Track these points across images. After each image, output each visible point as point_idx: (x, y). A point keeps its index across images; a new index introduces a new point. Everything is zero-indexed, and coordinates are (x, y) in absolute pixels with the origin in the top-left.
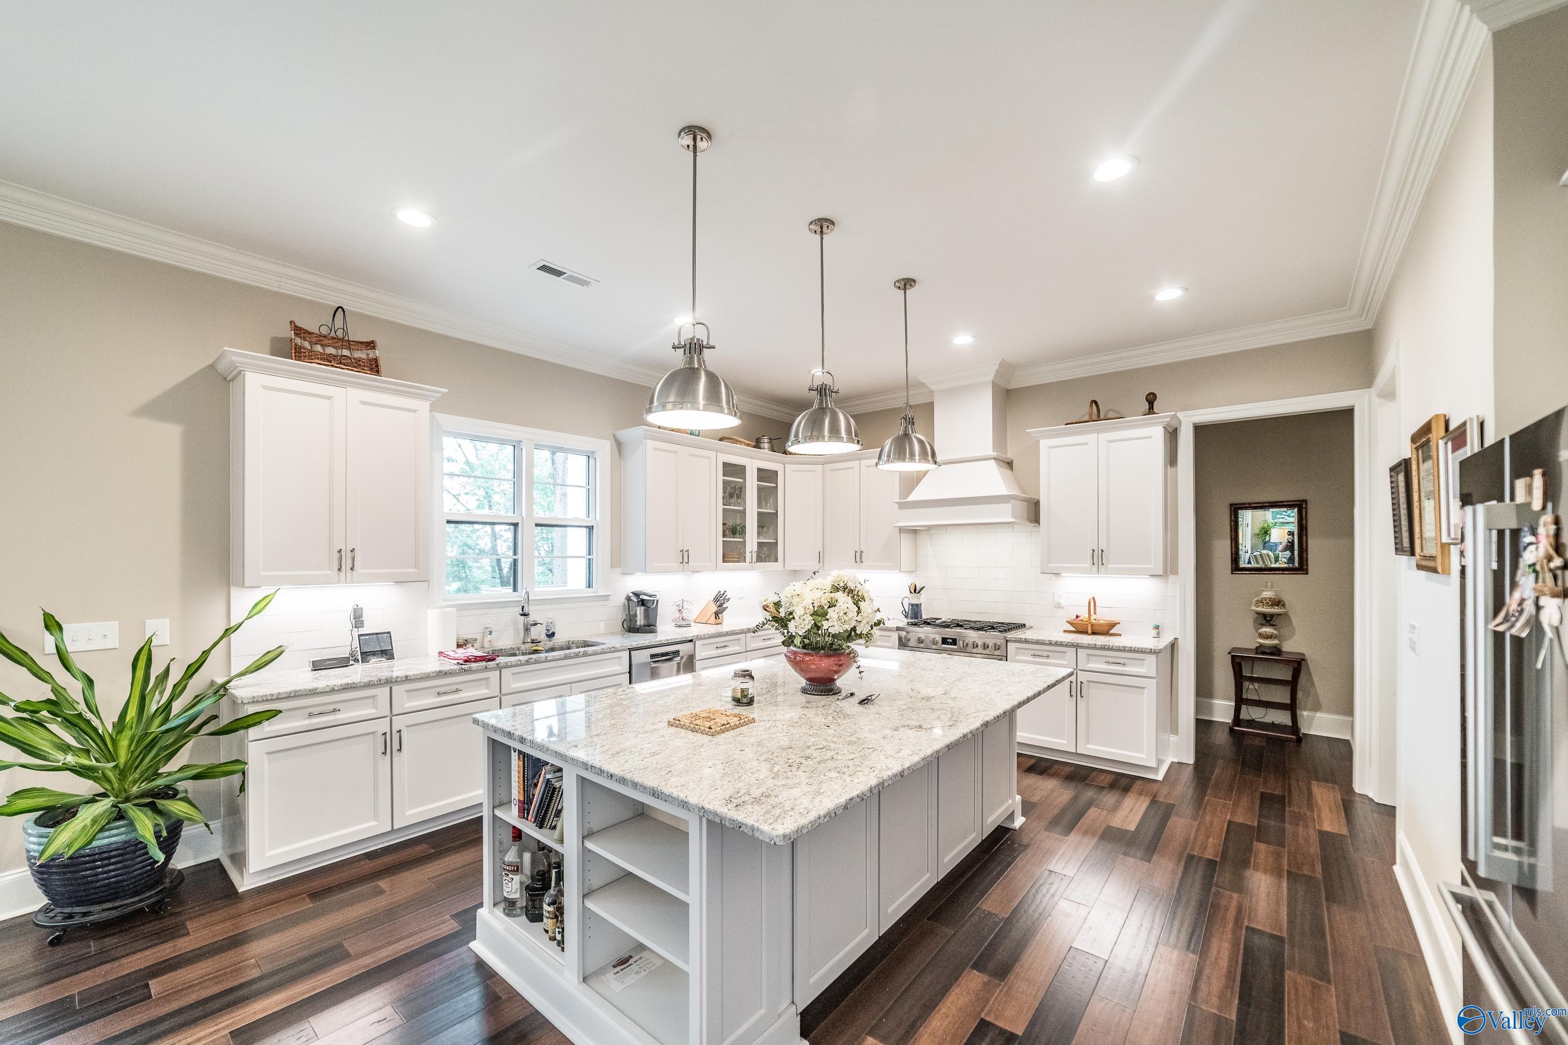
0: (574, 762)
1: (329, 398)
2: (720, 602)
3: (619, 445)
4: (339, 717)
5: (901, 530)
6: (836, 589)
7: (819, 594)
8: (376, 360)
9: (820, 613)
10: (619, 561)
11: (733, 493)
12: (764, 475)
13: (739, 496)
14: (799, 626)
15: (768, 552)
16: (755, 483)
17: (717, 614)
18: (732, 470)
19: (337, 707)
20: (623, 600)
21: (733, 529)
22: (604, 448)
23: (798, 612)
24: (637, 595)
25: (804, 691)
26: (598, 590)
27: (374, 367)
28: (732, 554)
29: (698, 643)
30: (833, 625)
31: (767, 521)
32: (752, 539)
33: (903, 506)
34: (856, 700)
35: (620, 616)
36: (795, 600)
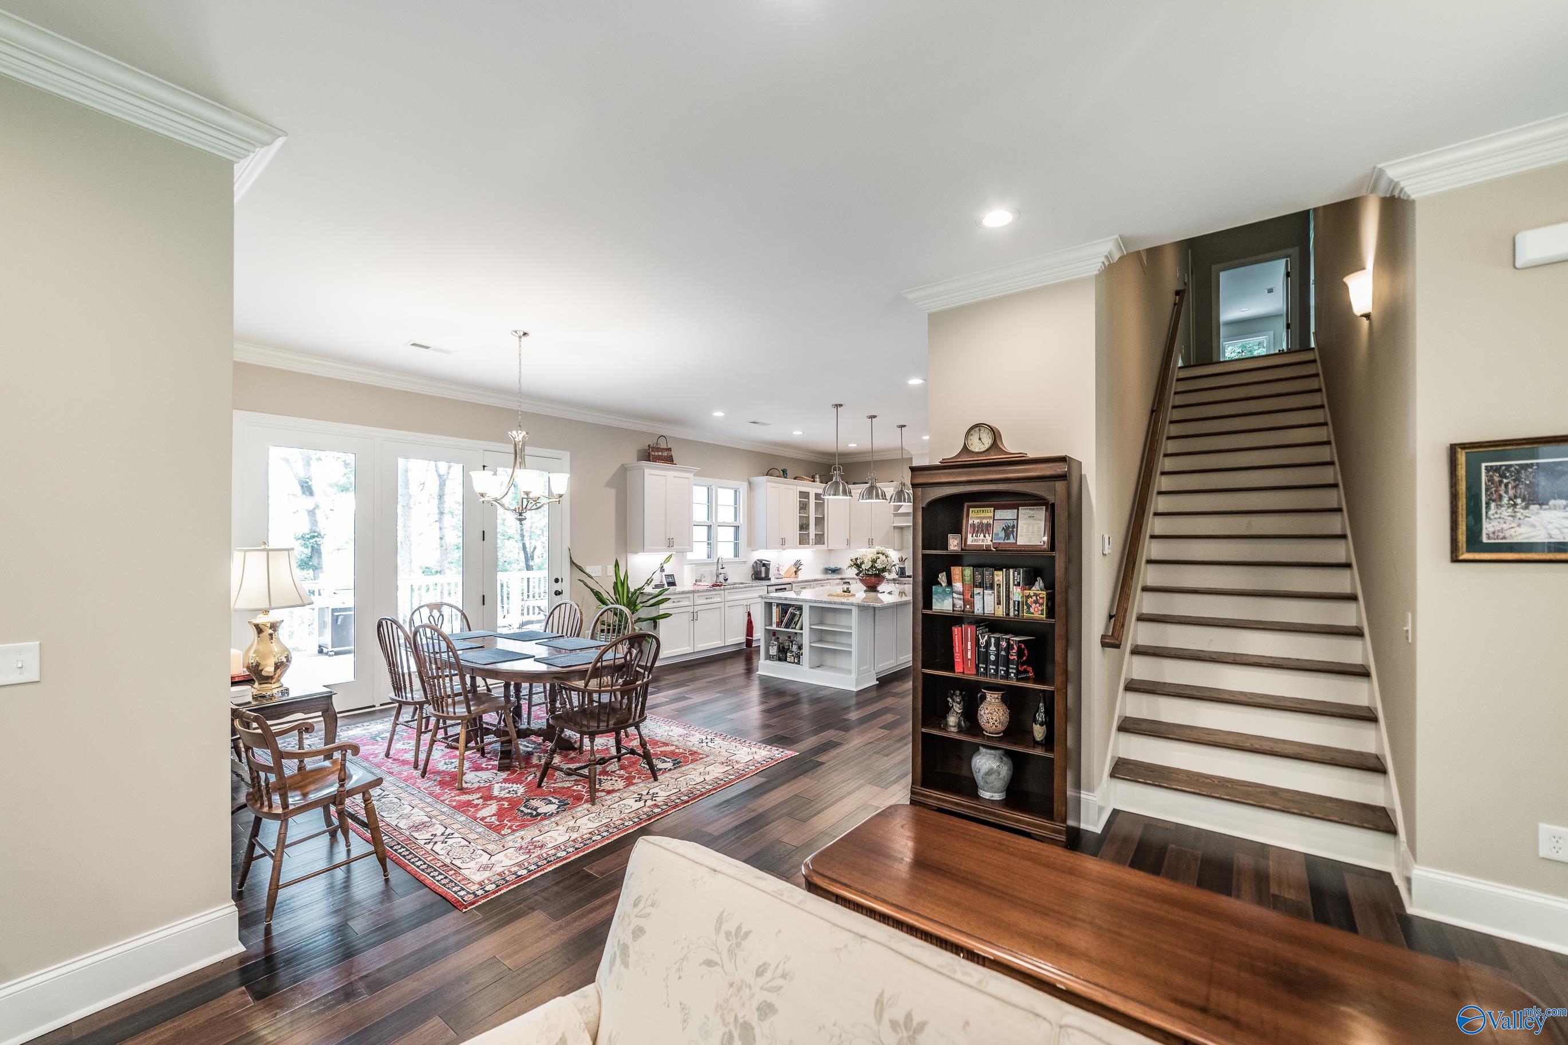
0: (806, 601)
1: (665, 476)
2: (798, 566)
3: (750, 484)
4: (681, 604)
5: (895, 527)
6: (878, 553)
7: (872, 555)
8: (672, 456)
9: (874, 561)
10: (752, 545)
11: (804, 507)
12: (818, 496)
13: (805, 509)
14: (866, 566)
15: (820, 539)
16: (814, 501)
17: (796, 572)
18: (804, 495)
19: (680, 600)
20: (752, 562)
21: (804, 527)
22: (743, 487)
23: (866, 561)
24: (761, 561)
25: (865, 591)
26: (742, 558)
27: (670, 460)
28: (803, 541)
29: (794, 585)
30: (879, 565)
31: (820, 521)
32: (812, 531)
33: (895, 515)
34: (886, 593)
35: (751, 572)
36: (864, 557)
